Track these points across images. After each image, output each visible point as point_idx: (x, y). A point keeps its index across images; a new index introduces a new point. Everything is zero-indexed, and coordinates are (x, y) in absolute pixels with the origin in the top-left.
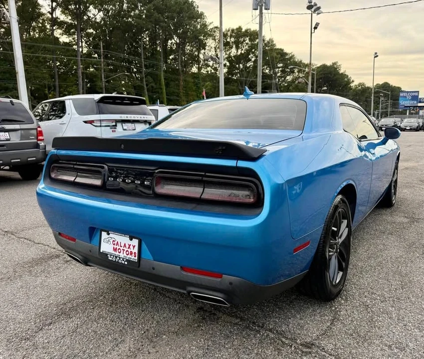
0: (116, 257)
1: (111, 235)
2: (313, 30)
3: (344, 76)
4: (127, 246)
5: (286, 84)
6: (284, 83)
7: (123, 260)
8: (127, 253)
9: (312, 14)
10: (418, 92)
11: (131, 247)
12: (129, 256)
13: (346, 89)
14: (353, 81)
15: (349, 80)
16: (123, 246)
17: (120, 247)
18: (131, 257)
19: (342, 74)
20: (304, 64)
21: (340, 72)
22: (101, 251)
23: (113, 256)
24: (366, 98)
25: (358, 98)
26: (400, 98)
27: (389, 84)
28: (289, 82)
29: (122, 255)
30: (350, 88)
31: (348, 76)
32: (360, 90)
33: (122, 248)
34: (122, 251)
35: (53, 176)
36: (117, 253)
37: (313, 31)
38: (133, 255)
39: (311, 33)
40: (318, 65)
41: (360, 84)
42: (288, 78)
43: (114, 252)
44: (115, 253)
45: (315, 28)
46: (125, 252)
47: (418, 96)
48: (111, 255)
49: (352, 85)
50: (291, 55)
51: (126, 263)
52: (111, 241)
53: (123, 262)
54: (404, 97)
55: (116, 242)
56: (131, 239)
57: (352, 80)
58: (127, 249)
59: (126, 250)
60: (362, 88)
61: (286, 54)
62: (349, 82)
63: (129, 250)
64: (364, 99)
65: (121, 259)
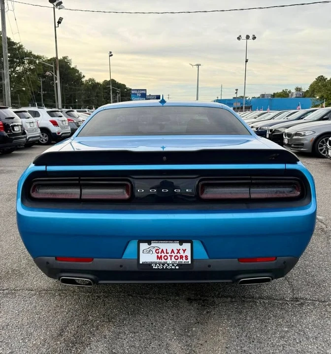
0: (163, 264)
1: (153, 245)
2: (57, 24)
3: (75, 70)
4: (176, 251)
5: (16, 75)
6: (14, 74)
7: (174, 266)
8: (176, 258)
9: (54, 8)
10: (146, 90)
11: (181, 252)
12: (179, 260)
13: (78, 84)
14: (84, 77)
15: (80, 75)
16: (170, 252)
17: (166, 254)
18: (181, 260)
19: (73, 68)
20: (34, 55)
21: (71, 67)
22: (141, 262)
23: (160, 264)
24: (97, 93)
25: (89, 93)
26: (132, 95)
27: (116, 81)
28: (20, 72)
29: (169, 261)
30: (82, 83)
31: (78, 71)
32: (91, 85)
33: (168, 255)
34: (169, 258)
35: (34, 195)
36: (163, 261)
37: (57, 26)
38: (184, 258)
39: (55, 27)
40: (49, 59)
41: (90, 80)
42: (18, 68)
43: (158, 261)
44: (160, 261)
45: (59, 22)
46: (173, 258)
47: (146, 94)
48: (156, 264)
49: (84, 80)
50: (18, 45)
51: (177, 267)
52: (154, 250)
53: (173, 267)
54: (134, 94)
55: (160, 251)
56: (181, 244)
57: (83, 75)
58: (176, 254)
59: (174, 255)
60: (92, 83)
61: (14, 44)
62: (80, 77)
63: (179, 255)
64: (95, 94)
65: (171, 265)
